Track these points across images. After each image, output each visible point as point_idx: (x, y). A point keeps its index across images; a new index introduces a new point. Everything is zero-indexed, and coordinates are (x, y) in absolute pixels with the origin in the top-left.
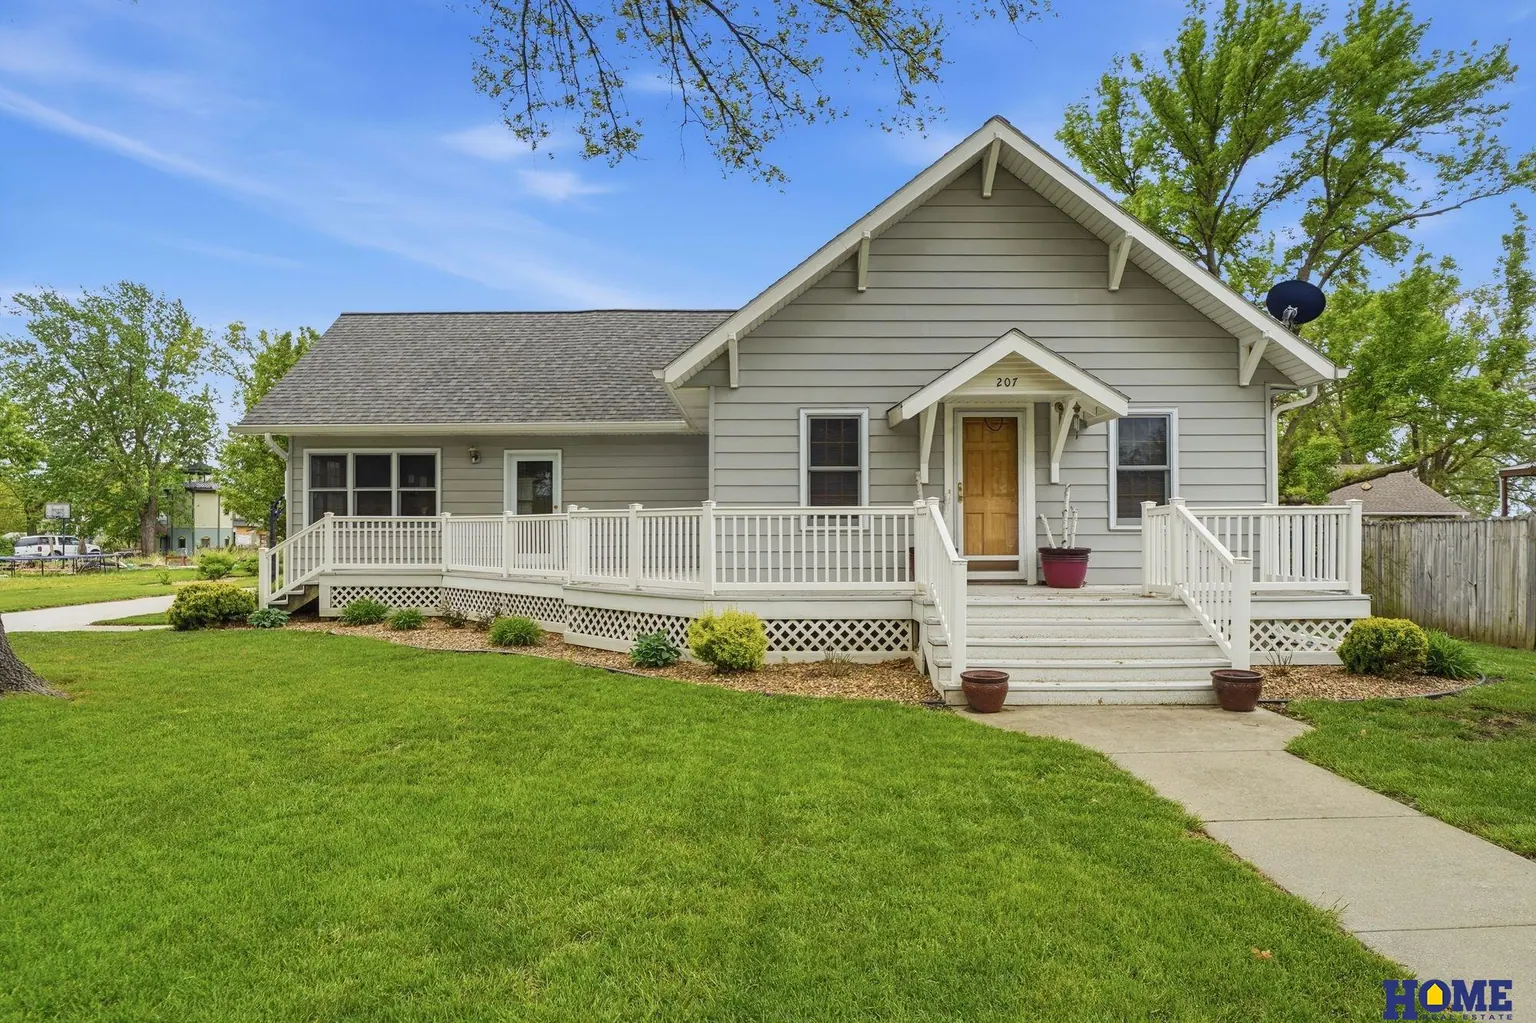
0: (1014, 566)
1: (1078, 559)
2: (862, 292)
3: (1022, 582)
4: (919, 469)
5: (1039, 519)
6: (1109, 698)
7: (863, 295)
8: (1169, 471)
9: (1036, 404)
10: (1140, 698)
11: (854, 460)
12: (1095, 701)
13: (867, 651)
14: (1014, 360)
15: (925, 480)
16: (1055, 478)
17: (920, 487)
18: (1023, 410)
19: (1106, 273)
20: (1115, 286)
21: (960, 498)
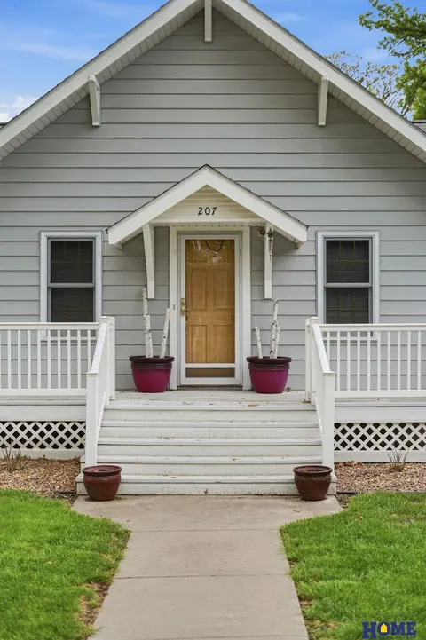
0: (231, 373)
1: (278, 367)
2: (97, 127)
3: (238, 388)
4: (146, 286)
5: (253, 330)
6: (213, 489)
7: (99, 129)
8: (371, 287)
9: (252, 228)
10: (239, 489)
11: (89, 277)
12: (202, 492)
13: (62, 449)
14: (207, 191)
15: (151, 296)
16: (268, 295)
17: (145, 301)
18: (240, 233)
19: (315, 109)
20: (322, 123)
21: (182, 312)
